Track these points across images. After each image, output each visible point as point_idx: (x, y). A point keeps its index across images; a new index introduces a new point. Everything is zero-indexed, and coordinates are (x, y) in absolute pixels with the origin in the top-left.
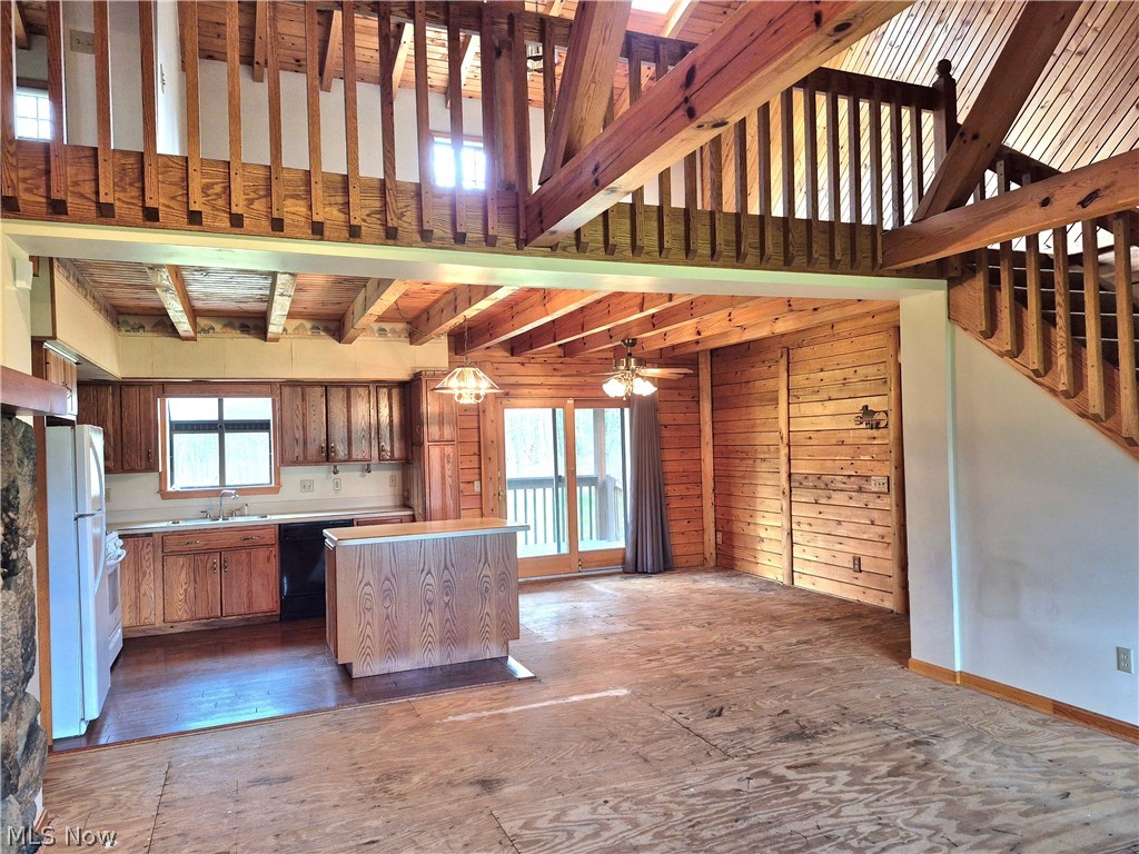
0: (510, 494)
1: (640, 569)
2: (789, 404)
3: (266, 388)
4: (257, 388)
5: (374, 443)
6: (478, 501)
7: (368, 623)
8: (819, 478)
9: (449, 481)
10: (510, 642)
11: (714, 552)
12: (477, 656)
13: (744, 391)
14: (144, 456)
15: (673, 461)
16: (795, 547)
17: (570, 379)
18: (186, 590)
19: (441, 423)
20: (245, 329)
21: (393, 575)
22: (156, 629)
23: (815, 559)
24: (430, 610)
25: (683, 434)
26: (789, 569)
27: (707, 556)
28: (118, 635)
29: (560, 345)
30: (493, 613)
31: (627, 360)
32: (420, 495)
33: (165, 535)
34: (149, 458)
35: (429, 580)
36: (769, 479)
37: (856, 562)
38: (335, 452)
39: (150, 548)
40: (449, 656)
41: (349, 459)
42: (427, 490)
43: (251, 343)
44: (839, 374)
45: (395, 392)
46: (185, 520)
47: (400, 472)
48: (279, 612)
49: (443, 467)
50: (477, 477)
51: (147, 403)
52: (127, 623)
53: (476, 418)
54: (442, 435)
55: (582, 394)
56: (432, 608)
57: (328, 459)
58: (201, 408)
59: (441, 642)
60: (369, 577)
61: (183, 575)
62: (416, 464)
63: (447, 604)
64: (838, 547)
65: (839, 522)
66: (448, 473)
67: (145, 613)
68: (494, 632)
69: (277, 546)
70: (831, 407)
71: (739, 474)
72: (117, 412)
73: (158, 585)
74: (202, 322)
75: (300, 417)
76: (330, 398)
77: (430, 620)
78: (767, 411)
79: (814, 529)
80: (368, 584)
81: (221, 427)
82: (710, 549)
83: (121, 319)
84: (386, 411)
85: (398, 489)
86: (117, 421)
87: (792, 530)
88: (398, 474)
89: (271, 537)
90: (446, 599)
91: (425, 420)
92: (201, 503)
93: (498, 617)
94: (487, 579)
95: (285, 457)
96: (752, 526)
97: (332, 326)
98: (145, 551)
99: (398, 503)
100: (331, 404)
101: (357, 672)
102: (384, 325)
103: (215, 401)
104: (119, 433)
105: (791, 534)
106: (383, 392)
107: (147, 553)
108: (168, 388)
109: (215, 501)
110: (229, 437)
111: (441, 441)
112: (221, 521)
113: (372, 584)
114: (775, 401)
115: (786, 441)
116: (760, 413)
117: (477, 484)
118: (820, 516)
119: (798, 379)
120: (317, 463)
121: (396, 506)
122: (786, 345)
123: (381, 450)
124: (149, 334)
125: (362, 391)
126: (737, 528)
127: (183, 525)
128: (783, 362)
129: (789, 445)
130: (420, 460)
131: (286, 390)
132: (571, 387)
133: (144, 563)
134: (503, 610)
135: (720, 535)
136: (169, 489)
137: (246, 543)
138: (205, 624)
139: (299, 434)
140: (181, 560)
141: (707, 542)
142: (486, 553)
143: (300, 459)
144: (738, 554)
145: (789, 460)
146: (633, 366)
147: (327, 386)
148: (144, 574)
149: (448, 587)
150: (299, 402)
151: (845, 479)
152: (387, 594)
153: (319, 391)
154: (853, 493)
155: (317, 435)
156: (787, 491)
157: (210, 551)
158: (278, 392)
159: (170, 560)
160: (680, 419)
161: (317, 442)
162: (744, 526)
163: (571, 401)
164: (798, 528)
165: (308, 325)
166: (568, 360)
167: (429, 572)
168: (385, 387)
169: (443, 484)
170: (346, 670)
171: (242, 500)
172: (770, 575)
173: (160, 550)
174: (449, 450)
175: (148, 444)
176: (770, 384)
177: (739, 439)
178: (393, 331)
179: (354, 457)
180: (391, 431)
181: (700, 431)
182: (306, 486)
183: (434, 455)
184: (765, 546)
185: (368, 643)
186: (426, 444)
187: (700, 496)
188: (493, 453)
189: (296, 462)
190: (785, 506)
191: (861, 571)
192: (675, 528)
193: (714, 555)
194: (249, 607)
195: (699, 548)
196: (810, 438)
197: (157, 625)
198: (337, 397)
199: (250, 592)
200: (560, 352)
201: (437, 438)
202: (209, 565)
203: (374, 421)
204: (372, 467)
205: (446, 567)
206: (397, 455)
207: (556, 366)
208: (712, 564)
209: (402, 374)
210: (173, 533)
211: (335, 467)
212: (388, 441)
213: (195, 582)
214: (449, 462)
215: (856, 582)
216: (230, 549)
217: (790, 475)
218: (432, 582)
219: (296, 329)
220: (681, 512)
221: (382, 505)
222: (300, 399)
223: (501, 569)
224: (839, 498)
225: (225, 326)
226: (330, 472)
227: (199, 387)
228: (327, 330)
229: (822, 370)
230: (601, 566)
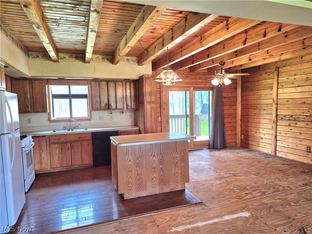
0: (170, 120)
1: (215, 148)
2: (278, 88)
3: (85, 82)
4: (83, 82)
5: (125, 103)
6: (160, 124)
7: (130, 177)
8: (291, 116)
9: (153, 117)
10: (186, 184)
11: (240, 142)
12: (173, 189)
13: (256, 84)
14: (41, 106)
15: (227, 110)
16: (278, 142)
17: (192, 80)
18: (58, 156)
19: (151, 95)
20: (77, 58)
21: (140, 157)
22: (48, 170)
23: (287, 146)
24: (155, 171)
25: (231, 100)
26: (275, 149)
27: (237, 143)
28: (34, 173)
29: (189, 68)
30: (179, 172)
31: (221, 71)
32: (143, 122)
33: (50, 136)
34: (43, 108)
35: (154, 159)
36: (266, 117)
37: (309, 149)
38: (111, 106)
39: (45, 141)
40: (162, 189)
41: (116, 109)
42: (146, 120)
43: (79, 63)
44: (304, 76)
45: (132, 84)
46: (58, 130)
47: (133, 113)
48: (92, 164)
49: (151, 112)
51: (42, 87)
52: (37, 169)
53: (159, 94)
54: (151, 100)
55: (196, 86)
56: (156, 170)
57: (108, 108)
58: (62, 89)
59: (159, 184)
60: (130, 158)
61: (57, 151)
62: (141, 110)
63: (161, 169)
64: (299, 143)
65: (301, 133)
66: (153, 114)
67: (44, 165)
68: (180, 180)
69: (91, 140)
70: (299, 89)
71: (252, 114)
72: (31, 90)
73: (48, 154)
74: (61, 55)
75: (98, 93)
76: (109, 86)
77: (155, 175)
78: (268, 91)
79: (287, 135)
80: (130, 161)
81: (70, 96)
82: (239, 141)
83: (30, 53)
84: (129, 92)
85: (133, 119)
86: (31, 93)
87: (277, 135)
88: (133, 114)
89: (89, 137)
90: (161, 167)
91: (145, 94)
92: (64, 124)
93: (181, 174)
94: (177, 159)
95: (93, 108)
96: (258, 134)
97: (110, 57)
98: (43, 142)
99: (133, 124)
100: (109, 88)
101: (126, 197)
102: (129, 58)
103: (67, 86)
104: (32, 98)
105: (276, 137)
106: (128, 84)
107: (43, 143)
108: (49, 81)
109: (68, 123)
110: (73, 100)
111: (150, 102)
112: (71, 131)
113: (132, 161)
114: (271, 88)
115: (276, 102)
116: (263, 92)
117: (160, 118)
118: (291, 131)
119: (282, 79)
120: (105, 110)
121: (132, 126)
122: (278, 66)
123: (127, 105)
124: (41, 59)
125: (120, 83)
126: (251, 134)
127: (58, 132)
128: (276, 73)
129: (277, 104)
130: (142, 109)
131: (93, 83)
132: (192, 83)
133: (42, 146)
134: (183, 171)
135: (243, 136)
136: (52, 119)
137: (80, 139)
138: (66, 169)
139: (98, 99)
140: (56, 145)
141: (237, 138)
142: (176, 148)
143: (99, 108)
144: (250, 143)
145: (277, 109)
146: (223, 73)
147: (108, 81)
148: (43, 150)
149: (161, 162)
150: (98, 87)
151: (304, 117)
152: (138, 165)
153: (105, 83)
154: (309, 123)
155: (105, 100)
156: (275, 121)
157: (67, 142)
158: (90, 83)
159: (52, 146)
160: (230, 95)
161: (105, 102)
162: (254, 133)
163: (192, 88)
164: (280, 135)
165: (101, 57)
166: (191, 73)
167: (154, 156)
168: (128, 82)
169: (151, 118)
170: (121, 196)
171: (78, 123)
172: (265, 151)
173: (48, 142)
174: (153, 105)
175: (43, 103)
176: (269, 81)
177: (253, 102)
178: (132, 60)
179: (118, 108)
180: (131, 98)
181: (236, 99)
182: (101, 118)
183: (148, 107)
184: (263, 141)
185: (130, 185)
186: (145, 103)
187: (236, 122)
188: (165, 107)
189: (97, 110)
190: (274, 126)
191: (310, 152)
192: (227, 133)
193: (240, 143)
194: (82, 163)
195: (234, 140)
196: (288, 101)
197: (48, 169)
198: (111, 85)
199: (82, 157)
200: (189, 70)
201: (149, 101)
202: (67, 147)
203: (124, 95)
204: (124, 112)
205: (161, 154)
206: (133, 107)
207: (187, 75)
208: (239, 145)
209: (135, 77)
210: (53, 136)
211: (111, 111)
212: (130, 102)
213: (62, 153)
214: (153, 110)
215: (307, 156)
216: (74, 141)
217: (277, 115)
218: (155, 159)
219: (96, 58)
220: (229, 128)
221: (128, 125)
222: (98, 86)
223: (182, 154)
224: (300, 124)
225: (70, 57)
226: (109, 113)
227: (61, 81)
228: (108, 59)
229: (295, 75)
230: (201, 146)
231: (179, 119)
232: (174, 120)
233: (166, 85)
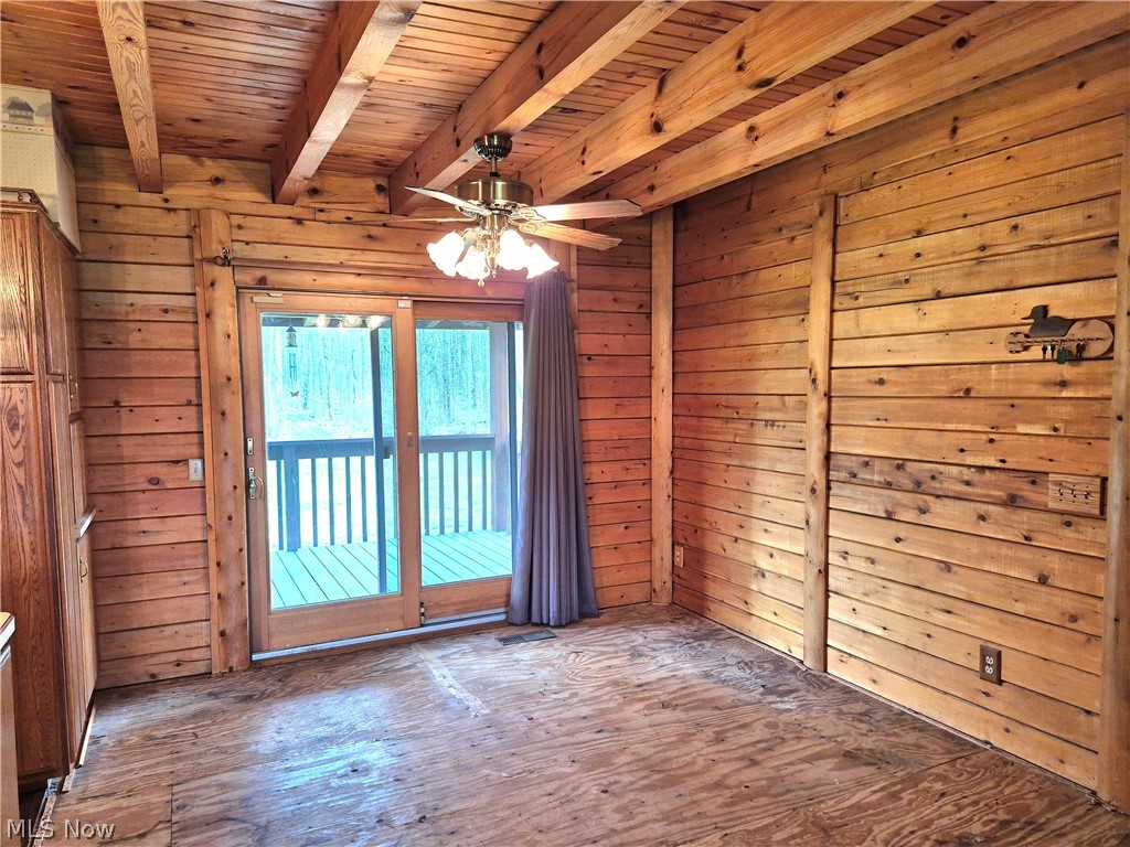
1: (535, 619)
2: (833, 311)
8: (899, 467)
11: (667, 578)
13: (736, 292)
15: (600, 421)
16: (833, 599)
23: (880, 632)
25: (621, 372)
26: (819, 640)
27: (657, 585)
29: (379, 187)
31: (486, 185)
36: (781, 461)
37: (990, 660)
44: (966, 239)
50: (195, 450)
53: (191, 328)
55: (430, 291)
64: (942, 618)
65: (948, 567)
70: (940, 313)
71: (719, 447)
78: (787, 328)
79: (879, 569)
82: (663, 576)
87: (827, 564)
96: (741, 545)
105: (824, 572)
114: (802, 307)
115: (822, 387)
116: (768, 333)
117: (196, 465)
118: (898, 546)
119: (858, 258)
122: (835, 188)
126: (714, 543)
128: (825, 223)
129: (828, 396)
135: (680, 552)
141: (657, 562)
144: (713, 590)
145: (828, 426)
146: (501, 202)
151: (968, 474)
154: (992, 508)
156: (821, 487)
160: (617, 344)
162: (727, 543)
163: (406, 304)
164: (841, 562)
166: (398, 219)
172: (777, 643)
176: (793, 273)
177: (720, 383)
181: (651, 368)
184: (767, 586)
187: (648, 482)
188: (228, 401)
190: (816, 516)
191: (1000, 682)
192: (601, 539)
193: (669, 585)
195: (643, 573)
196: (881, 382)
200: (381, 201)
207: (375, 231)
208: (664, 600)
215: (984, 701)
217: (828, 456)
220: (617, 511)
224: (946, 514)
229: (919, 234)
230: (466, 610)
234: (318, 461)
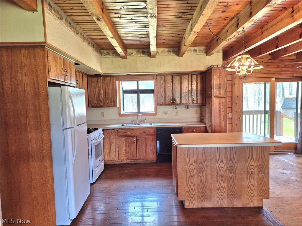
0: (244, 116)
3: (152, 77)
4: (149, 77)
5: (190, 97)
6: (231, 121)
7: (192, 183)
9: (222, 113)
10: (264, 200)
12: (246, 204)
14: (112, 101)
17: (274, 69)
18: (125, 149)
19: (220, 88)
20: (143, 53)
21: (204, 161)
22: (116, 162)
24: (222, 180)
28: (103, 164)
29: (270, 54)
30: (256, 184)
32: (209, 119)
33: (119, 130)
34: (114, 102)
35: (222, 165)
38: (175, 101)
39: (114, 134)
40: (232, 203)
41: (181, 103)
42: (213, 117)
43: (146, 58)
45: (199, 77)
46: (127, 124)
47: (199, 108)
48: (156, 159)
49: (220, 107)
50: (231, 111)
51: (113, 83)
52: (106, 159)
53: (231, 87)
54: (220, 93)
55: (280, 76)
56: (223, 179)
57: (173, 103)
58: (130, 85)
59: (228, 196)
60: (192, 161)
61: (124, 144)
62: (208, 105)
63: (231, 178)
66: (222, 110)
67: (112, 156)
68: (256, 194)
69: (155, 135)
72: (104, 86)
73: (116, 147)
74: (129, 51)
75: (163, 87)
76: (174, 80)
77: (222, 184)
80: (192, 164)
81: (138, 92)
83: (102, 51)
84: (195, 85)
85: (198, 115)
86: (104, 89)
88: (199, 109)
89: (153, 132)
90: (231, 175)
91: (213, 87)
92: (131, 118)
93: (258, 187)
94: (253, 167)
95: (157, 103)
97: (176, 49)
98: (112, 135)
99: (198, 121)
100: (174, 82)
101: (187, 205)
102: (196, 48)
103: (136, 82)
104: (105, 94)
106: (194, 77)
107: (113, 136)
108: (120, 77)
109: (136, 117)
110: (141, 95)
111: (219, 96)
112: (137, 125)
113: (194, 164)
117: (230, 114)
120: (169, 105)
121: (197, 122)
123: (193, 100)
124: (112, 57)
125: (186, 77)
127: (126, 126)
130: (209, 104)
131: (159, 77)
132: (274, 73)
133: (112, 139)
134: (261, 184)
136: (122, 112)
137: (144, 134)
138: (132, 161)
139: (163, 94)
140: (124, 139)
142: (252, 154)
143: (163, 103)
147: (173, 75)
148: (112, 143)
149: (231, 169)
150: (163, 82)
152: (201, 170)
153: (170, 77)
155: (169, 95)
157: (133, 136)
158: (156, 78)
159: (120, 138)
161: (169, 97)
163: (274, 79)
165: (166, 50)
166: (273, 61)
167: (222, 161)
168: (195, 75)
169: (220, 115)
170: (182, 203)
171: (144, 117)
173: (117, 135)
174: (223, 100)
175: (114, 98)
178: (200, 50)
179: (183, 102)
180: (197, 92)
182: (166, 113)
183: (216, 102)
185: (192, 192)
186: (213, 97)
188: (237, 101)
189: (162, 104)
194: (146, 157)
197: (116, 161)
198: (177, 79)
199: (146, 151)
200: (270, 57)
201: (218, 95)
202: (132, 141)
203: (190, 89)
204: (189, 107)
205: (231, 159)
206: (199, 102)
207: (268, 64)
209: (203, 69)
210: (121, 129)
211: (176, 106)
212: (195, 96)
213: (128, 147)
214: (223, 105)
216: (139, 136)
218: (223, 166)
219: (162, 52)
221: (193, 121)
222: (163, 80)
223: (260, 163)
225: (137, 52)
226: (174, 108)
227: (129, 77)
228: (174, 52)
231: (255, 116)
232: (248, 116)
233: (240, 74)
234: (254, 115)
